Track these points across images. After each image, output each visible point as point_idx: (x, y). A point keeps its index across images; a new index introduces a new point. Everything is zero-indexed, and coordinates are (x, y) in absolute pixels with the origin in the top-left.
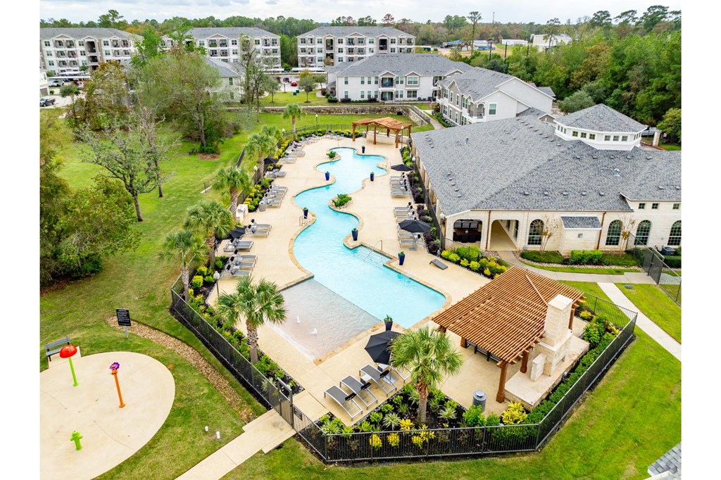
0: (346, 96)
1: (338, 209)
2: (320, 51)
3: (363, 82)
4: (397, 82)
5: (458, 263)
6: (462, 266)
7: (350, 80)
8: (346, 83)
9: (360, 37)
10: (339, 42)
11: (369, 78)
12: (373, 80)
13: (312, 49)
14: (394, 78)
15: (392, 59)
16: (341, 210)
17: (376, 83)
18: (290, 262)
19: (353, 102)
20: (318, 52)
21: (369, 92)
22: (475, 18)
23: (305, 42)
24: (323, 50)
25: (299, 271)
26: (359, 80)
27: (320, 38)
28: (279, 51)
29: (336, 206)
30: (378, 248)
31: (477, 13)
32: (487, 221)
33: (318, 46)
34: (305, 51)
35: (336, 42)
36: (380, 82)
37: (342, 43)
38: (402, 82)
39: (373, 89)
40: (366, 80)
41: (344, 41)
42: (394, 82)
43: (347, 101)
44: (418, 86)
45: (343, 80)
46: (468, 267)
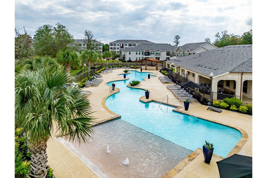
0: (130, 59)
1: (133, 87)
2: (118, 49)
3: (137, 54)
4: (151, 54)
5: (228, 109)
6: (232, 110)
7: (131, 53)
8: (130, 54)
9: (134, 43)
10: (126, 45)
11: (140, 52)
12: (141, 53)
13: (115, 48)
14: (150, 52)
15: (149, 45)
16: (134, 87)
17: (142, 54)
18: (103, 109)
19: (133, 62)
20: (117, 49)
21: (139, 58)
22: (177, 38)
23: (112, 45)
24: (119, 48)
25: (109, 114)
26: (135, 53)
27: (118, 43)
28: (102, 48)
29: (132, 85)
30: (166, 102)
31: (178, 36)
32: (240, 81)
33: (117, 47)
34: (112, 49)
35: (124, 45)
36: (144, 53)
37: (127, 45)
38: (153, 54)
39: (141, 57)
40: (138, 53)
41: (128, 45)
42: (150, 54)
43: (130, 61)
44: (160, 56)
45: (128, 53)
46: (238, 111)
